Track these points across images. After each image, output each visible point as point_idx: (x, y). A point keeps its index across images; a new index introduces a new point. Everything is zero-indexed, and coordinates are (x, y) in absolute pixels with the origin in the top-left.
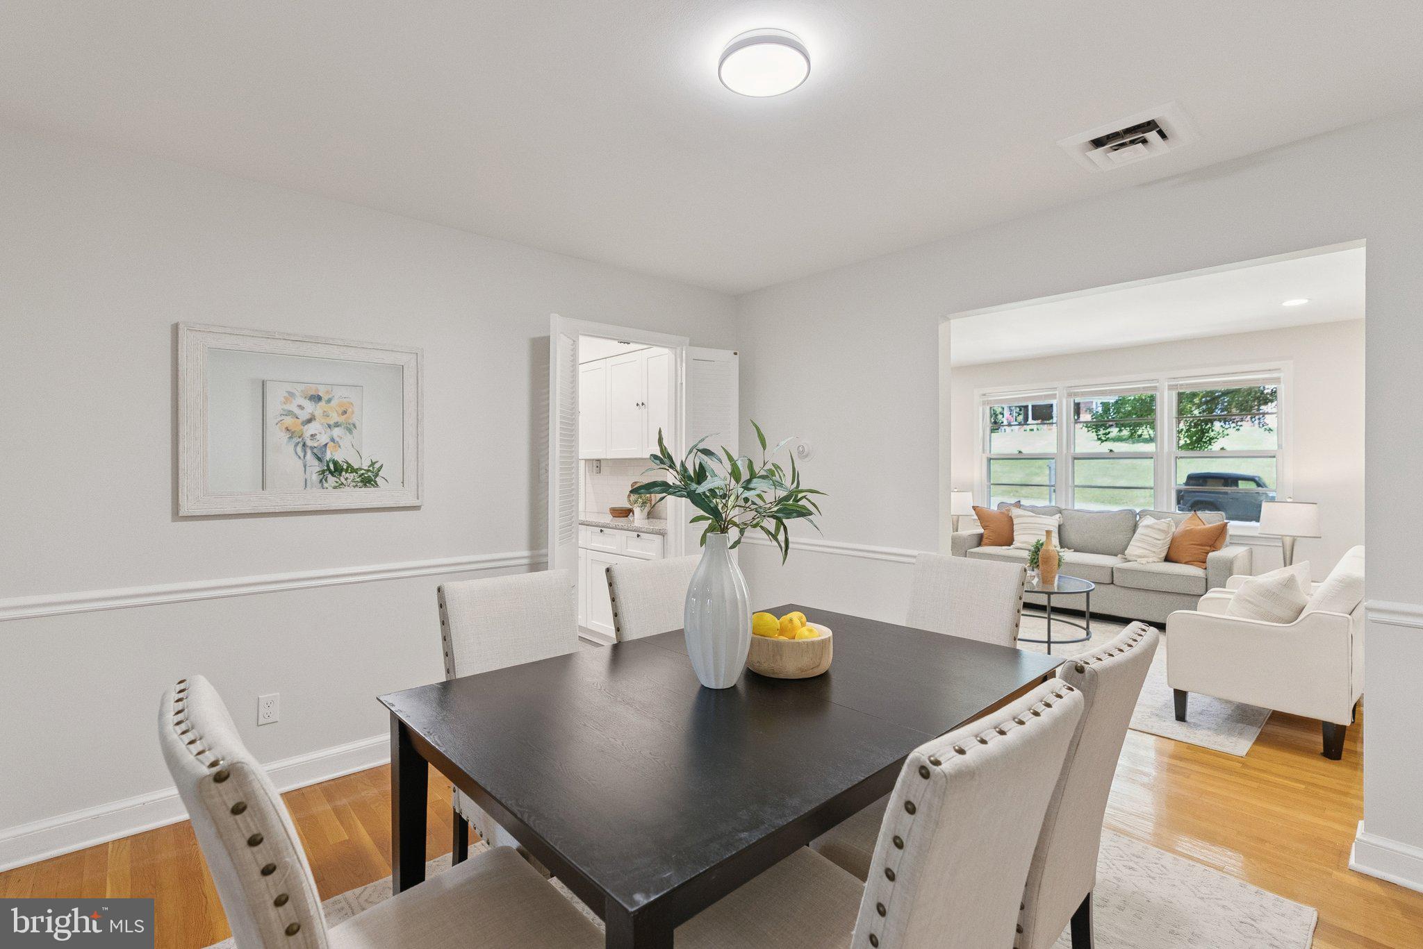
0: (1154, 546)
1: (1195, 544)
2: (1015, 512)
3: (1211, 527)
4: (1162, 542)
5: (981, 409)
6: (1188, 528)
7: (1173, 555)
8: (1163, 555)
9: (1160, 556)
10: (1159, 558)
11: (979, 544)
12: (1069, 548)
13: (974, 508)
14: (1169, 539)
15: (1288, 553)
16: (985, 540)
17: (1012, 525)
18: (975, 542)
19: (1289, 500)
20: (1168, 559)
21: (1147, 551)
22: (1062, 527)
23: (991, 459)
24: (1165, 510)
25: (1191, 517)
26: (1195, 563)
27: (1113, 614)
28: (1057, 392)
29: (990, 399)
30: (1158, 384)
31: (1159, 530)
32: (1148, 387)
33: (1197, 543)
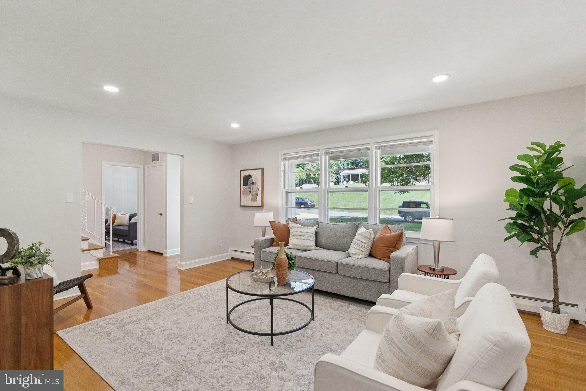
0: (362, 247)
1: (384, 246)
2: (292, 225)
3: (396, 234)
4: (367, 244)
5: (282, 163)
6: (381, 236)
7: (373, 253)
8: (368, 252)
9: (366, 254)
10: (365, 255)
11: (271, 245)
12: (321, 247)
13: (270, 222)
14: (371, 243)
15: (437, 251)
16: (274, 243)
17: (289, 233)
18: (269, 243)
19: (437, 217)
20: (371, 255)
21: (358, 251)
22: (318, 234)
23: (289, 192)
24: (373, 223)
25: (384, 228)
26: (384, 259)
27: (338, 293)
28: (319, 152)
29: (286, 157)
30: (370, 146)
31: (365, 237)
32: (365, 148)
33: (386, 245)
